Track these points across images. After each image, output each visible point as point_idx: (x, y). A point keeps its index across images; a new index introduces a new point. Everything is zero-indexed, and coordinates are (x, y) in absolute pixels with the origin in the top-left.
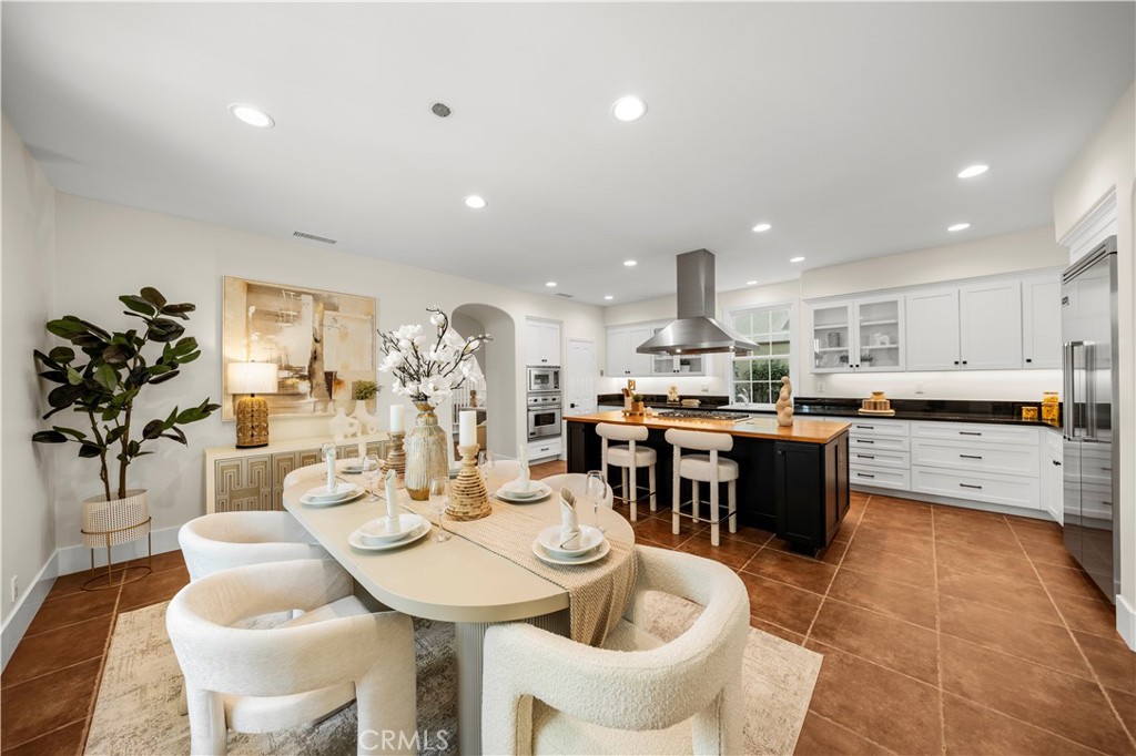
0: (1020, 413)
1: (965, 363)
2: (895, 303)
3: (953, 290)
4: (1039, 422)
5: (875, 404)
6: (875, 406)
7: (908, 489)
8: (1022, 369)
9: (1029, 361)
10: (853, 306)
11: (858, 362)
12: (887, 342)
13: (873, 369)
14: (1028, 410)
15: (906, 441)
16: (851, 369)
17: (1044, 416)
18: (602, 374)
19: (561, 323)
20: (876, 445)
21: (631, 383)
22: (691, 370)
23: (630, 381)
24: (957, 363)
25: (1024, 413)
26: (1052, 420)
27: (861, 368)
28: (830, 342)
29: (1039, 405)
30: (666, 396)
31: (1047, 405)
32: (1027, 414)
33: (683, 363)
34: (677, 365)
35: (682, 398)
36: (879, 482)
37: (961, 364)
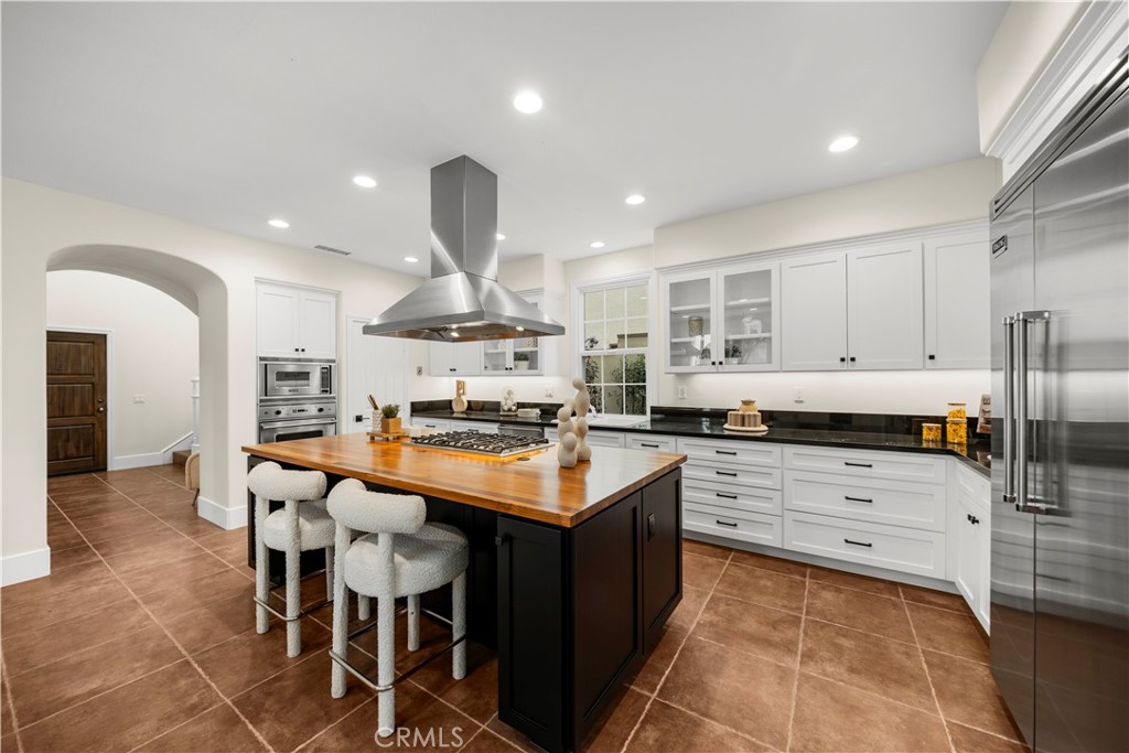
0: (920, 433)
1: (853, 359)
2: (768, 273)
3: (838, 254)
4: (943, 448)
5: (743, 417)
6: (743, 420)
7: (780, 546)
8: (924, 368)
9: (932, 357)
10: (717, 277)
11: (723, 359)
12: (759, 330)
13: (742, 368)
14: (930, 429)
15: (776, 473)
16: (713, 368)
17: (950, 438)
18: (420, 372)
19: (337, 295)
20: (740, 479)
21: (460, 386)
22: (530, 368)
23: (459, 383)
24: (843, 360)
25: (925, 432)
26: (959, 444)
27: (725, 367)
28: (691, 329)
29: (942, 421)
30: (498, 404)
31: (954, 423)
32: (929, 433)
33: (519, 357)
34: (510, 362)
35: (521, 405)
36: (743, 534)
37: (848, 361)
